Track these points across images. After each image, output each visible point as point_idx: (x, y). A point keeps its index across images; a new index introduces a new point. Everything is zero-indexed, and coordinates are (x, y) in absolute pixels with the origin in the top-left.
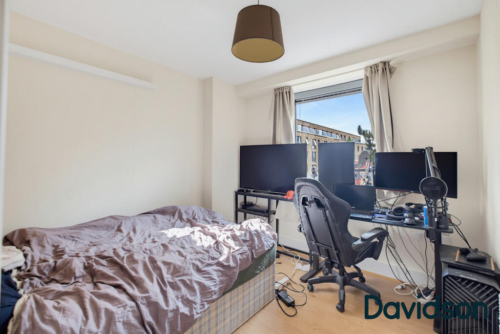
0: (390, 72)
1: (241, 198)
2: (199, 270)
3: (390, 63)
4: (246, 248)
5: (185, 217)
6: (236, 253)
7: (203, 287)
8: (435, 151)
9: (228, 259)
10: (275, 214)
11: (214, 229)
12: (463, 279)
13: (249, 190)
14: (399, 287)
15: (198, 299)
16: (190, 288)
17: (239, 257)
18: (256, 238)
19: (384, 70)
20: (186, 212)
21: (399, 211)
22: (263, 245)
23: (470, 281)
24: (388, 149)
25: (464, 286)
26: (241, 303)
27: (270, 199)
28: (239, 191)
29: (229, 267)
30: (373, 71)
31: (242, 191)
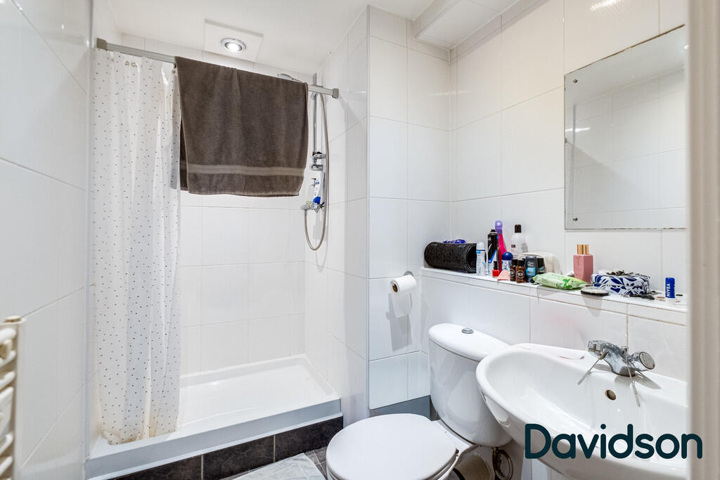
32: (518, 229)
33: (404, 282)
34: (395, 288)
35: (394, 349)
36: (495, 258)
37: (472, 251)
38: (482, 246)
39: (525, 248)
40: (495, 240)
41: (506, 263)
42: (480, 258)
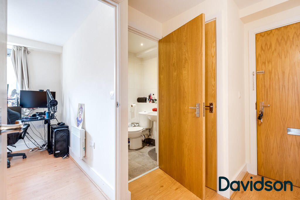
0: (28, 53)
3: (28, 49)
8: (50, 91)
12: (60, 130)
14: (31, 150)
19: (25, 51)
21: (34, 115)
23: (62, 130)
24: (26, 89)
25: (60, 132)
30: (18, 49)
32: (153, 95)
33: (133, 105)
34: (132, 106)
35: (132, 118)
36: (150, 100)
37: (146, 98)
38: (148, 98)
39: (154, 98)
40: (150, 96)
41: (151, 100)
42: (147, 100)
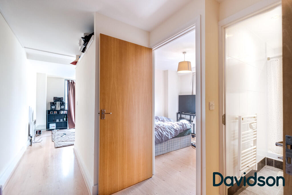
1: (179, 115)
2: (169, 129)
4: (181, 127)
5: (160, 119)
6: (178, 127)
7: (170, 133)
9: (176, 128)
10: (193, 122)
11: (171, 122)
13: (182, 112)
15: (169, 135)
16: (167, 132)
17: (179, 128)
18: (184, 125)
20: (161, 118)
22: (187, 127)
26: (180, 142)
27: (190, 115)
28: (178, 113)
29: (176, 130)
31: (180, 113)
